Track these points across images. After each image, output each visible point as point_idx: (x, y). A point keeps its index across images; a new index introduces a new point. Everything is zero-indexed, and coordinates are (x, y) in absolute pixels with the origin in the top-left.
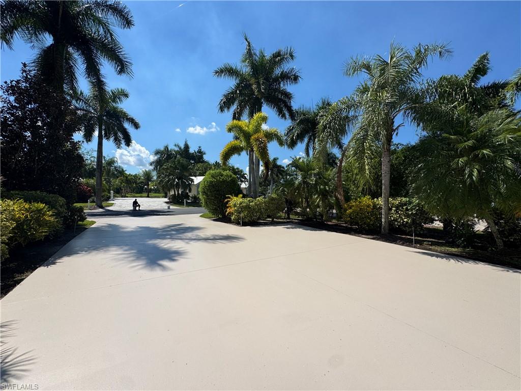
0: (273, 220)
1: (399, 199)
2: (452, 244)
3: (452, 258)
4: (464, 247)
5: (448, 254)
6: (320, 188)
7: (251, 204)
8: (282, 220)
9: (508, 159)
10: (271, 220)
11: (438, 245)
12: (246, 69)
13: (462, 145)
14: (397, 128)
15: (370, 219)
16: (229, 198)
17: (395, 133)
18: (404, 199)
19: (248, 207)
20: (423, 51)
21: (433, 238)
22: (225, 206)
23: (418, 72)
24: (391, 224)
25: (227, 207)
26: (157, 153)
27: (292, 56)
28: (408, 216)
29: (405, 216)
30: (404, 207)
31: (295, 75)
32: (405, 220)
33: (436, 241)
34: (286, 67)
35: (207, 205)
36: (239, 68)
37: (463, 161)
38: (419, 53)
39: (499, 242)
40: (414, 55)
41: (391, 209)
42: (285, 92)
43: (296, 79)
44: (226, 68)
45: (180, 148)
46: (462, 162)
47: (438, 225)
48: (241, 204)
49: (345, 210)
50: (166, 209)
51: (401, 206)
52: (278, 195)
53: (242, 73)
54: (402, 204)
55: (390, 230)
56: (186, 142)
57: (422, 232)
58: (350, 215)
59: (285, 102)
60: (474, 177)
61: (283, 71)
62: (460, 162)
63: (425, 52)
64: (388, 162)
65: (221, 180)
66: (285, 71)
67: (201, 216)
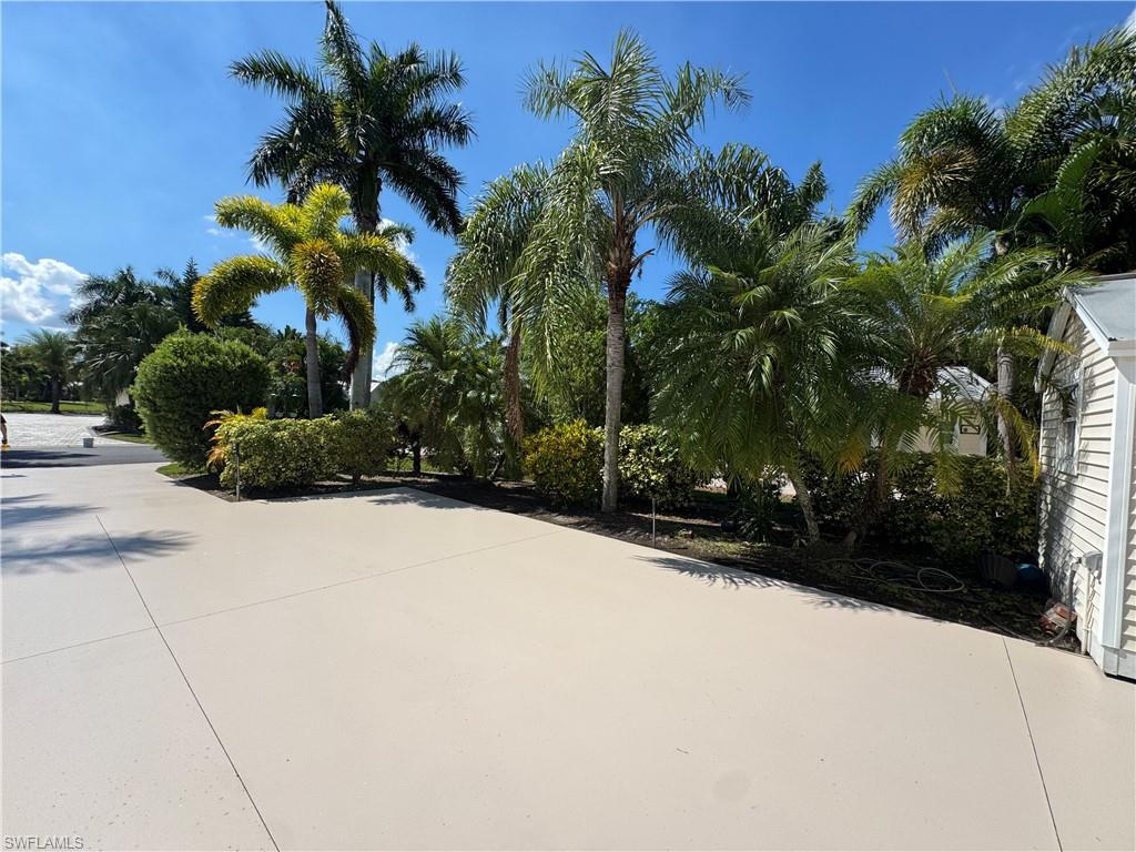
0: (356, 478)
1: (644, 428)
2: (731, 533)
3: (723, 573)
4: (754, 539)
5: (717, 561)
6: (465, 395)
7: (278, 435)
8: (388, 479)
9: (827, 334)
10: (351, 477)
11: (705, 537)
12: (332, 81)
13: (747, 297)
14: (640, 260)
15: (576, 475)
16: (217, 417)
17: (637, 271)
18: (653, 429)
19: (267, 443)
20: (694, 80)
21: (704, 519)
22: (207, 440)
23: (687, 135)
24: (622, 485)
25: (215, 443)
26: (93, 286)
27: (456, 77)
28: (659, 468)
29: (654, 467)
30: (653, 448)
31: (459, 123)
32: (654, 477)
33: (709, 523)
34: (442, 99)
35: (157, 437)
36: (309, 73)
37: (744, 335)
38: (686, 86)
39: (813, 527)
40: (676, 87)
41: (626, 453)
42: (440, 164)
43: (460, 133)
44: (271, 64)
45: (177, 282)
46: (741, 337)
47: (718, 485)
48: (241, 433)
49: (525, 453)
50: (78, 447)
51: (647, 444)
52: (370, 412)
53: (323, 91)
54: (648, 442)
55: (619, 500)
56: (191, 267)
57: (686, 505)
58: (534, 466)
59: (439, 189)
60: (763, 376)
61: (432, 108)
62: (738, 337)
63: (698, 85)
64: (620, 338)
65: (205, 364)
66: (437, 108)
67: (160, 470)
